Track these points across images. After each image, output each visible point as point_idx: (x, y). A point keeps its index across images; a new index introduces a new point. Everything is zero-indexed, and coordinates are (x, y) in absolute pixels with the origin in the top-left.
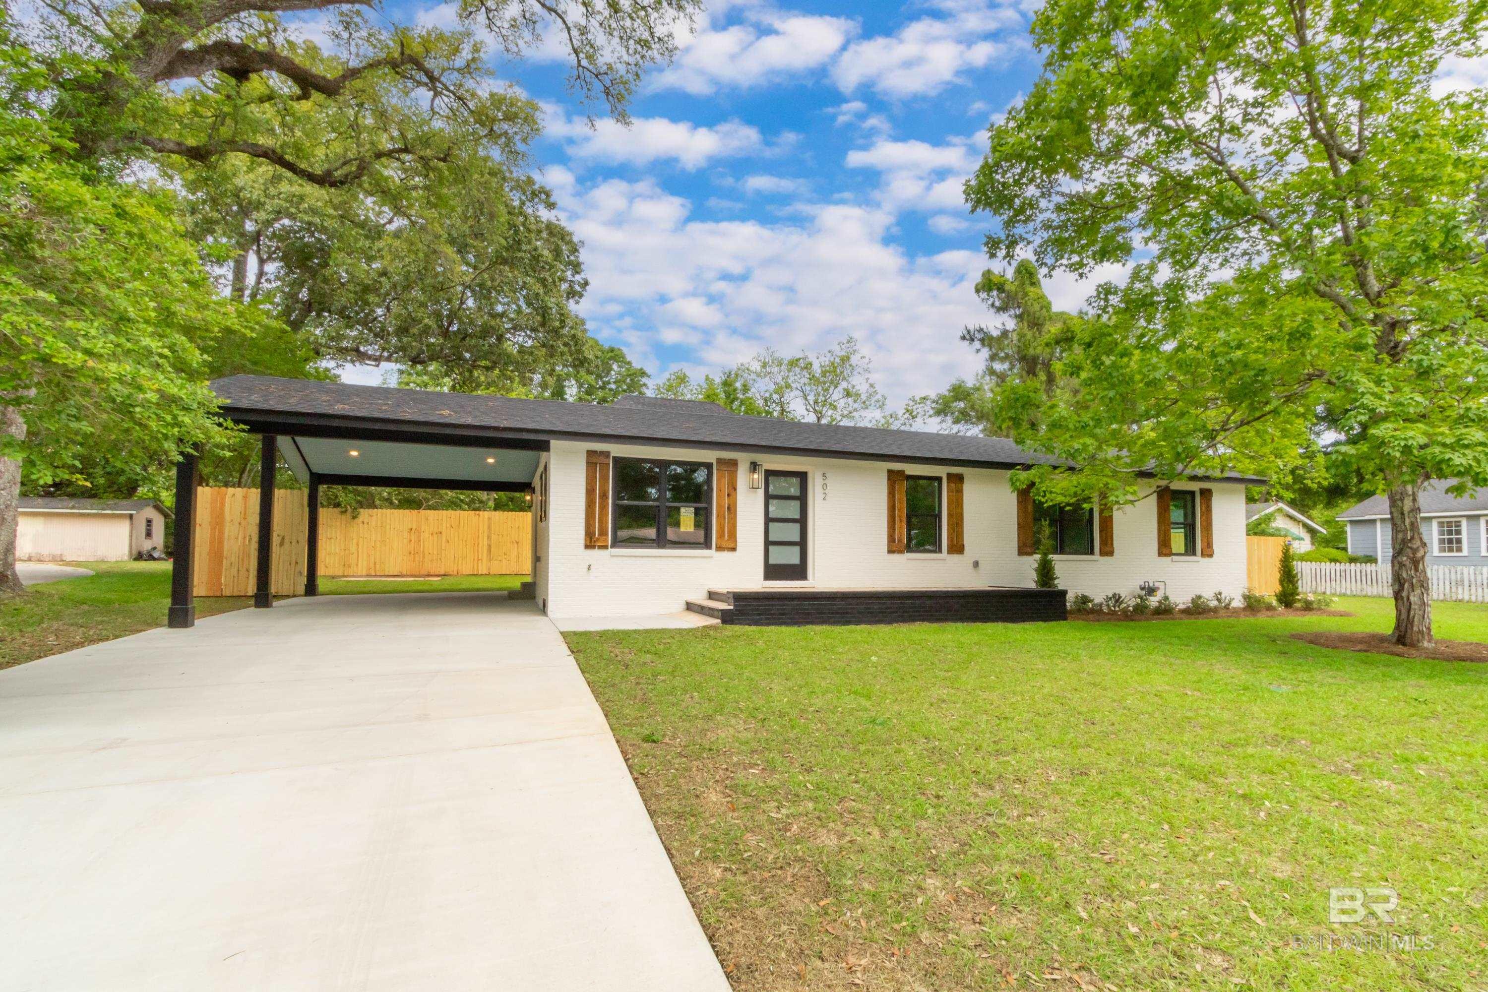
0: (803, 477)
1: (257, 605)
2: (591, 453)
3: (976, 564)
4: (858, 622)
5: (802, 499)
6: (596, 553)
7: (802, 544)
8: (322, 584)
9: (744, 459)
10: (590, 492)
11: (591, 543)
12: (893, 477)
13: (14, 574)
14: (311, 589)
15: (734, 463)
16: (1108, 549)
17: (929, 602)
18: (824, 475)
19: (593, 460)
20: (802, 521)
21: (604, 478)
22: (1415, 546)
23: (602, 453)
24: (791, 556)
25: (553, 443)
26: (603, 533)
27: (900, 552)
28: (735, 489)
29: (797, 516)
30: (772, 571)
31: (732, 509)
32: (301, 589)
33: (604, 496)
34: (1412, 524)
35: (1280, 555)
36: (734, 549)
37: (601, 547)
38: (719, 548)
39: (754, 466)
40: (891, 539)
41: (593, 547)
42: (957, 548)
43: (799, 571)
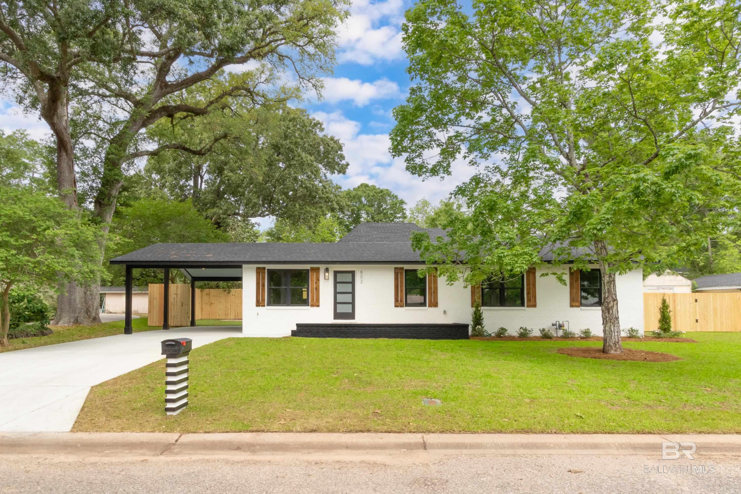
0: (353, 273)
1: (164, 329)
2: (258, 269)
3: (445, 312)
4: (353, 337)
5: (353, 283)
6: (261, 308)
7: (353, 303)
8: (197, 323)
9: (322, 267)
10: (258, 284)
11: (259, 303)
12: (397, 272)
13: (99, 317)
14: (193, 323)
15: (318, 269)
16: (532, 303)
17: (389, 329)
18: (361, 272)
19: (259, 271)
20: (353, 293)
21: (263, 278)
22: (608, 301)
23: (263, 268)
24: (347, 309)
25: (244, 266)
26: (263, 300)
27: (402, 306)
28: (319, 280)
29: (351, 291)
30: (337, 315)
31: (317, 289)
32: (189, 324)
33: (263, 285)
34: (608, 289)
35: (660, 305)
36: (318, 306)
37: (262, 306)
38: (312, 306)
39: (327, 270)
40: (396, 300)
41: (259, 306)
42: (435, 304)
43: (352, 316)
